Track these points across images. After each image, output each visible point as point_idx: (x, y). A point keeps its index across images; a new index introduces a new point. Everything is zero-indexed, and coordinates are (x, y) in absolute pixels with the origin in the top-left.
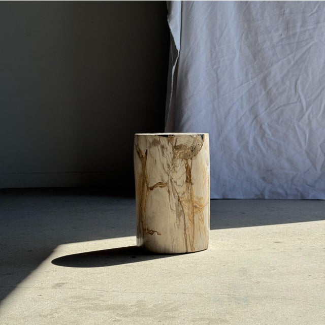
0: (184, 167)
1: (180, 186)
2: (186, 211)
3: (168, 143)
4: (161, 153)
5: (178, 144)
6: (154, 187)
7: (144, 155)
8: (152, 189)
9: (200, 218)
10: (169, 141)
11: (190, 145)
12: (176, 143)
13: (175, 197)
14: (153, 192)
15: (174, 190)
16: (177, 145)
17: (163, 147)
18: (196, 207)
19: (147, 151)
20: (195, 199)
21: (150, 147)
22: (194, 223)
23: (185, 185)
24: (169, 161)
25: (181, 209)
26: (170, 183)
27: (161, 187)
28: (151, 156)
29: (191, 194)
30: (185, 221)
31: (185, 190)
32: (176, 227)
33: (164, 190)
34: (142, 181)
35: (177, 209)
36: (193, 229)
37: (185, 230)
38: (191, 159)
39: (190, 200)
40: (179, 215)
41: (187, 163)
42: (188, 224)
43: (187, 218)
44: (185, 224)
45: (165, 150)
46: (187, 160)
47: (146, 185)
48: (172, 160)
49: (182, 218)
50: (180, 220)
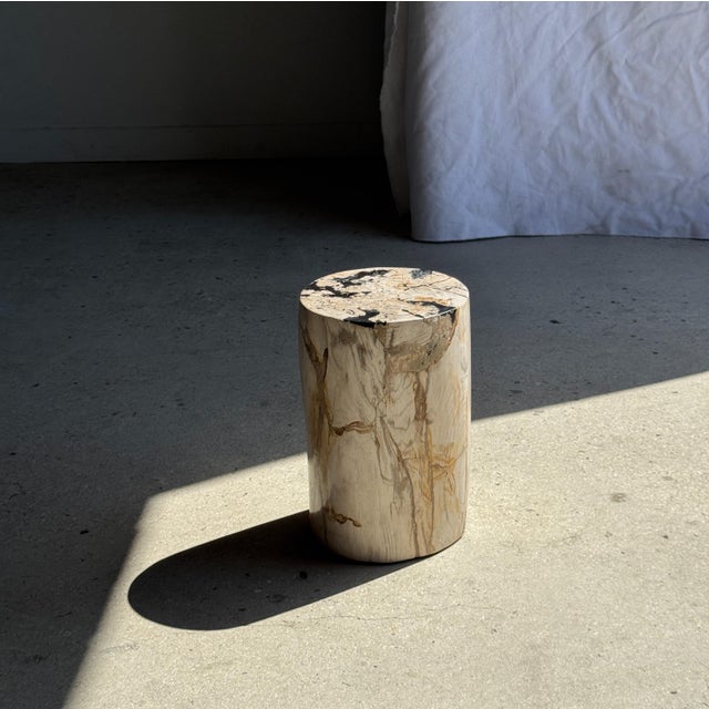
0: (411, 389)
1: (402, 429)
2: (415, 477)
3: (375, 342)
4: (359, 363)
5: (396, 343)
6: (344, 429)
7: (321, 358)
8: (340, 432)
9: (448, 485)
10: (375, 337)
11: (424, 342)
12: (391, 341)
13: (390, 453)
14: (341, 440)
15: (389, 437)
16: (394, 345)
17: (362, 349)
18: (437, 466)
19: (326, 351)
20: (435, 451)
21: (334, 345)
22: (433, 499)
23: (413, 427)
24: (376, 381)
25: (405, 475)
26: (379, 425)
27: (360, 432)
28: (338, 365)
29: (427, 444)
30: (413, 498)
31: (412, 437)
32: (394, 512)
33: (365, 440)
34: (317, 411)
35: (395, 476)
36: (430, 511)
37: (413, 516)
38: (427, 370)
39: (425, 455)
40: (399, 488)
41: (418, 381)
42: (421, 503)
43: (417, 492)
44: (413, 504)
45: (367, 357)
46: (417, 374)
47: (326, 420)
48: (384, 377)
49: (406, 494)
50: (402, 498)
